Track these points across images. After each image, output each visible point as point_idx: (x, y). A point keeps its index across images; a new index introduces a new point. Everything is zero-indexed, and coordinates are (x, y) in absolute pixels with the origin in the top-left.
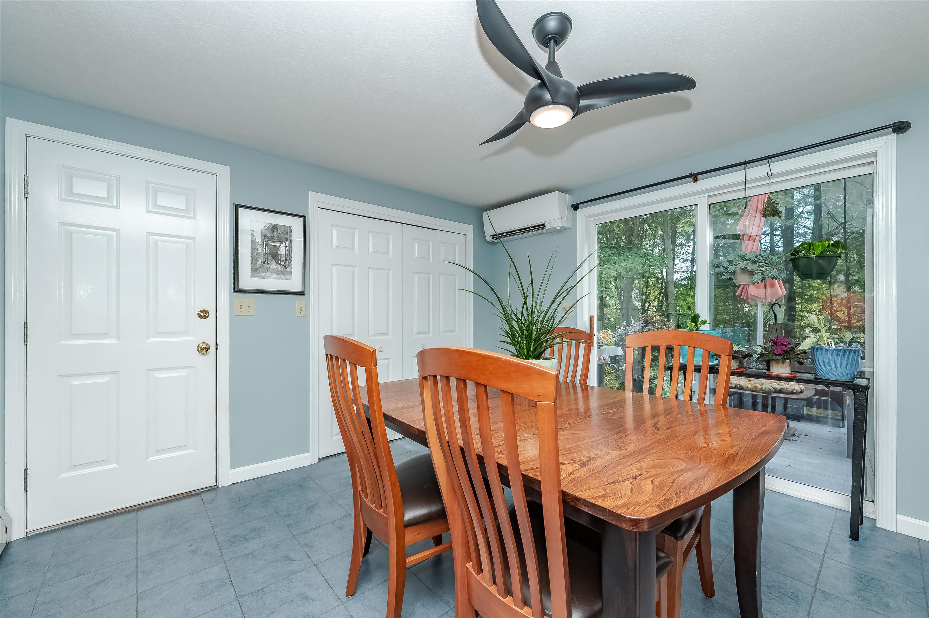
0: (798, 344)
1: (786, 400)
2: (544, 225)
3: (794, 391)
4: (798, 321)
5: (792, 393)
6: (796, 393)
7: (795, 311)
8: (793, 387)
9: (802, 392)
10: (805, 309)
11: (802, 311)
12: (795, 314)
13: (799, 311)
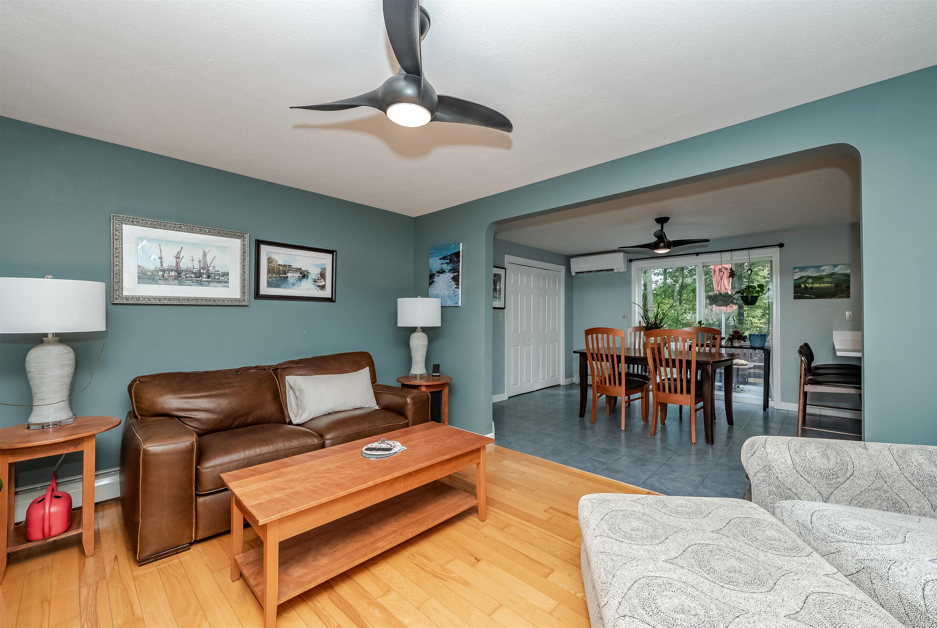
0: (743, 333)
1: (738, 369)
2: (613, 270)
3: (742, 364)
4: (745, 325)
5: (742, 365)
6: (744, 365)
7: (743, 317)
8: (742, 362)
9: (746, 365)
10: (750, 315)
11: (748, 317)
12: (743, 319)
13: (746, 317)
